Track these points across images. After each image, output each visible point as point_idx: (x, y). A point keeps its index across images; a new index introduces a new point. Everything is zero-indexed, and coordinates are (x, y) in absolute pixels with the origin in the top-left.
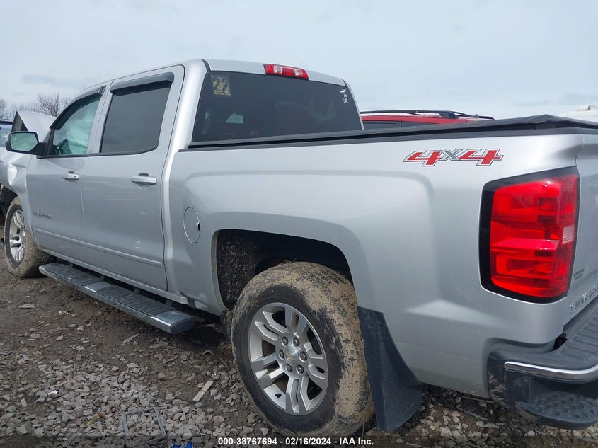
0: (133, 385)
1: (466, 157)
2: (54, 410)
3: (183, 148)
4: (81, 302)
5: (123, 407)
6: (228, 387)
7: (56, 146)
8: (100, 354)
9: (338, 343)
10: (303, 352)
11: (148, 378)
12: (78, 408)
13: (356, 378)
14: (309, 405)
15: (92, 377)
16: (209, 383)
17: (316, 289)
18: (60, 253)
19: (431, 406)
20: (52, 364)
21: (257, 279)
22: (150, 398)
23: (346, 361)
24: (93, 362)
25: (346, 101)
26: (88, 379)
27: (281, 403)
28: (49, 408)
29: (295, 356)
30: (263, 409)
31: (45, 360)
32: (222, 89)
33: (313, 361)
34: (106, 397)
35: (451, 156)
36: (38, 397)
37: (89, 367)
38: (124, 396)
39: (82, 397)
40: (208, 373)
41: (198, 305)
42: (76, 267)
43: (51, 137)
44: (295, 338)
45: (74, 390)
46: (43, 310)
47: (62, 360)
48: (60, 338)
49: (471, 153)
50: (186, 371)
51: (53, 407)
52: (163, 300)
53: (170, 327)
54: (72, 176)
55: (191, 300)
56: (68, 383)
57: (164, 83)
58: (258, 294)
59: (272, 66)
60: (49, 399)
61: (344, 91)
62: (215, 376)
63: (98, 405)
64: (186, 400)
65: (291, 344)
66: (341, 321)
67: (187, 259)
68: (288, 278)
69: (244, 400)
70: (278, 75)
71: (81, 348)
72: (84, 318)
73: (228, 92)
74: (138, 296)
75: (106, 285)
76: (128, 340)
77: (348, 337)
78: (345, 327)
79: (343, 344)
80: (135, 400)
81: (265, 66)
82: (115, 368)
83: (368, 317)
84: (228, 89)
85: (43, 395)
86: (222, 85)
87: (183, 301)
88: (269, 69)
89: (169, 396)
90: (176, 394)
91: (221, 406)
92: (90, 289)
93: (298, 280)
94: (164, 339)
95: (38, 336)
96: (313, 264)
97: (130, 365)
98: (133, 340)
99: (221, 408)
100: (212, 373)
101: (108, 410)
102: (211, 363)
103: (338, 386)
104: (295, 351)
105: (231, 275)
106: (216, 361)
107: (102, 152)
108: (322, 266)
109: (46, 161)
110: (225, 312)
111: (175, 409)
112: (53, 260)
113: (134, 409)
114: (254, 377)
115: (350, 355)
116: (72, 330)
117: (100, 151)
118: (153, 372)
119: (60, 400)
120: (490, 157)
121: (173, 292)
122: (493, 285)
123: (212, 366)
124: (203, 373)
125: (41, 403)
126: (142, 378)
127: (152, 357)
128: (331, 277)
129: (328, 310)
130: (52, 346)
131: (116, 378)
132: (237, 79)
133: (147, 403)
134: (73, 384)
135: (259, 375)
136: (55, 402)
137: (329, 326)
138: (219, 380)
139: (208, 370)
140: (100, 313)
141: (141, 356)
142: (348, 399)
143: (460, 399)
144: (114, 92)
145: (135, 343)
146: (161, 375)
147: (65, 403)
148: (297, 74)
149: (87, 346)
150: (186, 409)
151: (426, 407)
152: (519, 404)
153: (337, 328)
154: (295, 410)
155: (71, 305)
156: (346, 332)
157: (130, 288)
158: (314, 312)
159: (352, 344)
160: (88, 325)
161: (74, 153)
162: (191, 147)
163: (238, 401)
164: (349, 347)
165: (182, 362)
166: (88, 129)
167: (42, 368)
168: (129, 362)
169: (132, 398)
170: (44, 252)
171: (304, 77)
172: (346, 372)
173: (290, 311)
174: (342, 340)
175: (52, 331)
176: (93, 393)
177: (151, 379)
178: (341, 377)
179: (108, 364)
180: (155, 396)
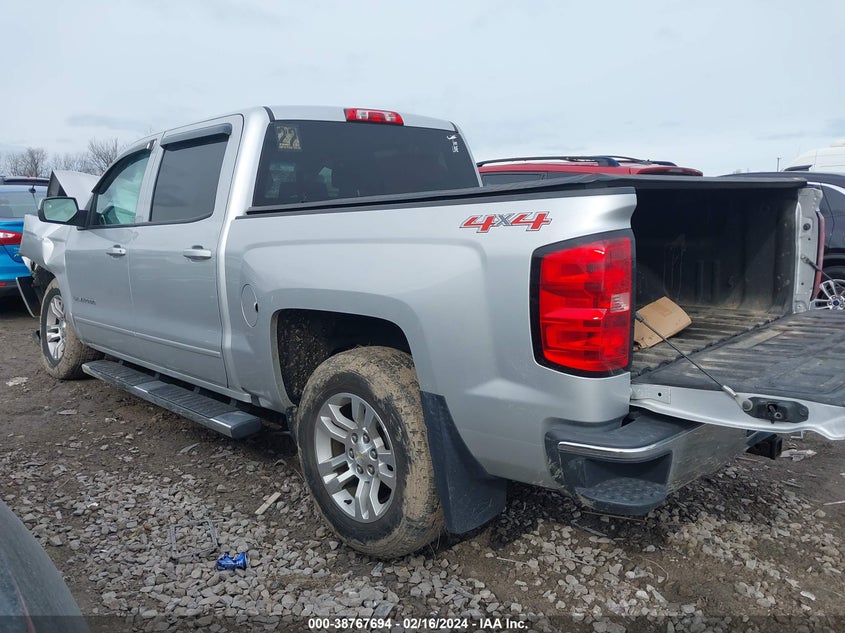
0: (186, 497)
1: (517, 221)
2: (94, 523)
3: (241, 215)
4: (132, 408)
5: (173, 519)
6: (299, 500)
7: (100, 214)
8: (150, 465)
9: (404, 434)
10: (374, 450)
11: (204, 490)
12: (121, 520)
13: (425, 473)
14: (378, 509)
15: (139, 489)
16: (277, 495)
17: (382, 374)
18: (108, 347)
19: (540, 521)
20: (93, 475)
21: (323, 366)
22: (204, 510)
23: (413, 454)
24: (142, 473)
25: (456, 149)
26: (134, 491)
27: (350, 511)
28: (88, 520)
29: (366, 455)
30: (332, 518)
31: (85, 471)
32: (288, 142)
33: (383, 458)
34: (154, 509)
35: (504, 220)
36: (76, 509)
37: (137, 478)
38: (174, 508)
39: (127, 509)
40: (277, 485)
41: (264, 403)
42: (127, 364)
43: (94, 202)
44: (365, 434)
45: (117, 502)
46: (86, 417)
47: (106, 471)
48: (104, 447)
49: (522, 217)
50: (252, 482)
51: (92, 520)
52: (226, 399)
53: (231, 429)
54: (117, 251)
55: (255, 397)
56: (110, 495)
57: (221, 137)
58: (322, 384)
59: (354, 111)
60: (87, 511)
61: (453, 137)
62: (285, 488)
63: (144, 517)
64: (248, 513)
65: (361, 441)
66: (408, 410)
67: (246, 347)
68: (353, 364)
69: (316, 513)
70: (363, 121)
71: (128, 459)
72: (135, 426)
73: (297, 144)
74: (197, 395)
75: (161, 384)
76: (186, 450)
77: (415, 427)
78: (412, 417)
79: (410, 435)
80: (187, 513)
81: (345, 111)
82: (166, 480)
83: (430, 403)
84: (297, 141)
85: (80, 507)
86: (289, 137)
87: (247, 398)
88: (351, 114)
89: (228, 509)
90: (236, 507)
91: (288, 519)
92: (142, 389)
93: (363, 365)
94: (229, 447)
95: (79, 445)
96: (386, 348)
97: (185, 477)
98: (193, 449)
99: (287, 521)
100: (282, 485)
101: (155, 522)
102: (283, 474)
103: (406, 484)
104: (365, 449)
105: (297, 364)
106: (288, 472)
107: (152, 220)
108: (395, 350)
109: (88, 233)
110: (291, 409)
111: (232, 522)
112: (100, 356)
113: (185, 521)
114: (322, 481)
115: (418, 447)
116: (120, 439)
117: (150, 219)
118: (212, 485)
119: (101, 512)
120: (540, 220)
121: (234, 388)
122: (546, 360)
123: (283, 477)
124: (272, 485)
125: (79, 516)
126: (198, 491)
127: (212, 468)
128: (402, 362)
129: (395, 398)
130: (95, 456)
131: (167, 490)
132: (309, 129)
133: (201, 515)
134: (116, 496)
135: (327, 479)
136: (93, 514)
137: (395, 415)
138: (290, 492)
139: (278, 481)
140: (154, 419)
141: (199, 466)
142: (416, 498)
143: (579, 514)
144: (166, 147)
145: (194, 453)
146: (220, 487)
147: (106, 515)
148: (388, 119)
149: (136, 456)
150: (245, 522)
151: (533, 521)
152: (579, 491)
153: (404, 418)
154: (365, 516)
155: (121, 411)
156: (412, 421)
157: (189, 387)
158: (380, 400)
159: (419, 435)
160: (140, 433)
161: (122, 223)
162: (250, 213)
163: (309, 514)
164: (416, 438)
165: (248, 473)
166: (137, 191)
167: (81, 479)
168: (184, 473)
169: (184, 511)
170: (88, 347)
171: (398, 122)
172: (413, 467)
173: (356, 401)
174: (408, 430)
175: (95, 440)
176: (139, 505)
177: (209, 491)
178: (408, 473)
179: (159, 475)
180: (211, 509)
